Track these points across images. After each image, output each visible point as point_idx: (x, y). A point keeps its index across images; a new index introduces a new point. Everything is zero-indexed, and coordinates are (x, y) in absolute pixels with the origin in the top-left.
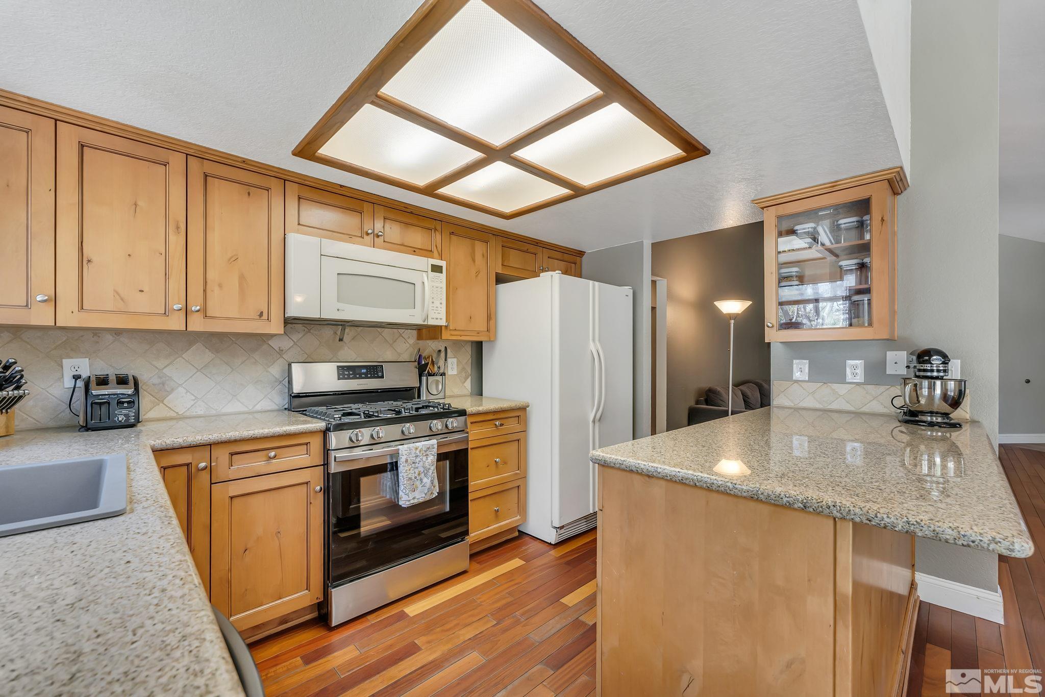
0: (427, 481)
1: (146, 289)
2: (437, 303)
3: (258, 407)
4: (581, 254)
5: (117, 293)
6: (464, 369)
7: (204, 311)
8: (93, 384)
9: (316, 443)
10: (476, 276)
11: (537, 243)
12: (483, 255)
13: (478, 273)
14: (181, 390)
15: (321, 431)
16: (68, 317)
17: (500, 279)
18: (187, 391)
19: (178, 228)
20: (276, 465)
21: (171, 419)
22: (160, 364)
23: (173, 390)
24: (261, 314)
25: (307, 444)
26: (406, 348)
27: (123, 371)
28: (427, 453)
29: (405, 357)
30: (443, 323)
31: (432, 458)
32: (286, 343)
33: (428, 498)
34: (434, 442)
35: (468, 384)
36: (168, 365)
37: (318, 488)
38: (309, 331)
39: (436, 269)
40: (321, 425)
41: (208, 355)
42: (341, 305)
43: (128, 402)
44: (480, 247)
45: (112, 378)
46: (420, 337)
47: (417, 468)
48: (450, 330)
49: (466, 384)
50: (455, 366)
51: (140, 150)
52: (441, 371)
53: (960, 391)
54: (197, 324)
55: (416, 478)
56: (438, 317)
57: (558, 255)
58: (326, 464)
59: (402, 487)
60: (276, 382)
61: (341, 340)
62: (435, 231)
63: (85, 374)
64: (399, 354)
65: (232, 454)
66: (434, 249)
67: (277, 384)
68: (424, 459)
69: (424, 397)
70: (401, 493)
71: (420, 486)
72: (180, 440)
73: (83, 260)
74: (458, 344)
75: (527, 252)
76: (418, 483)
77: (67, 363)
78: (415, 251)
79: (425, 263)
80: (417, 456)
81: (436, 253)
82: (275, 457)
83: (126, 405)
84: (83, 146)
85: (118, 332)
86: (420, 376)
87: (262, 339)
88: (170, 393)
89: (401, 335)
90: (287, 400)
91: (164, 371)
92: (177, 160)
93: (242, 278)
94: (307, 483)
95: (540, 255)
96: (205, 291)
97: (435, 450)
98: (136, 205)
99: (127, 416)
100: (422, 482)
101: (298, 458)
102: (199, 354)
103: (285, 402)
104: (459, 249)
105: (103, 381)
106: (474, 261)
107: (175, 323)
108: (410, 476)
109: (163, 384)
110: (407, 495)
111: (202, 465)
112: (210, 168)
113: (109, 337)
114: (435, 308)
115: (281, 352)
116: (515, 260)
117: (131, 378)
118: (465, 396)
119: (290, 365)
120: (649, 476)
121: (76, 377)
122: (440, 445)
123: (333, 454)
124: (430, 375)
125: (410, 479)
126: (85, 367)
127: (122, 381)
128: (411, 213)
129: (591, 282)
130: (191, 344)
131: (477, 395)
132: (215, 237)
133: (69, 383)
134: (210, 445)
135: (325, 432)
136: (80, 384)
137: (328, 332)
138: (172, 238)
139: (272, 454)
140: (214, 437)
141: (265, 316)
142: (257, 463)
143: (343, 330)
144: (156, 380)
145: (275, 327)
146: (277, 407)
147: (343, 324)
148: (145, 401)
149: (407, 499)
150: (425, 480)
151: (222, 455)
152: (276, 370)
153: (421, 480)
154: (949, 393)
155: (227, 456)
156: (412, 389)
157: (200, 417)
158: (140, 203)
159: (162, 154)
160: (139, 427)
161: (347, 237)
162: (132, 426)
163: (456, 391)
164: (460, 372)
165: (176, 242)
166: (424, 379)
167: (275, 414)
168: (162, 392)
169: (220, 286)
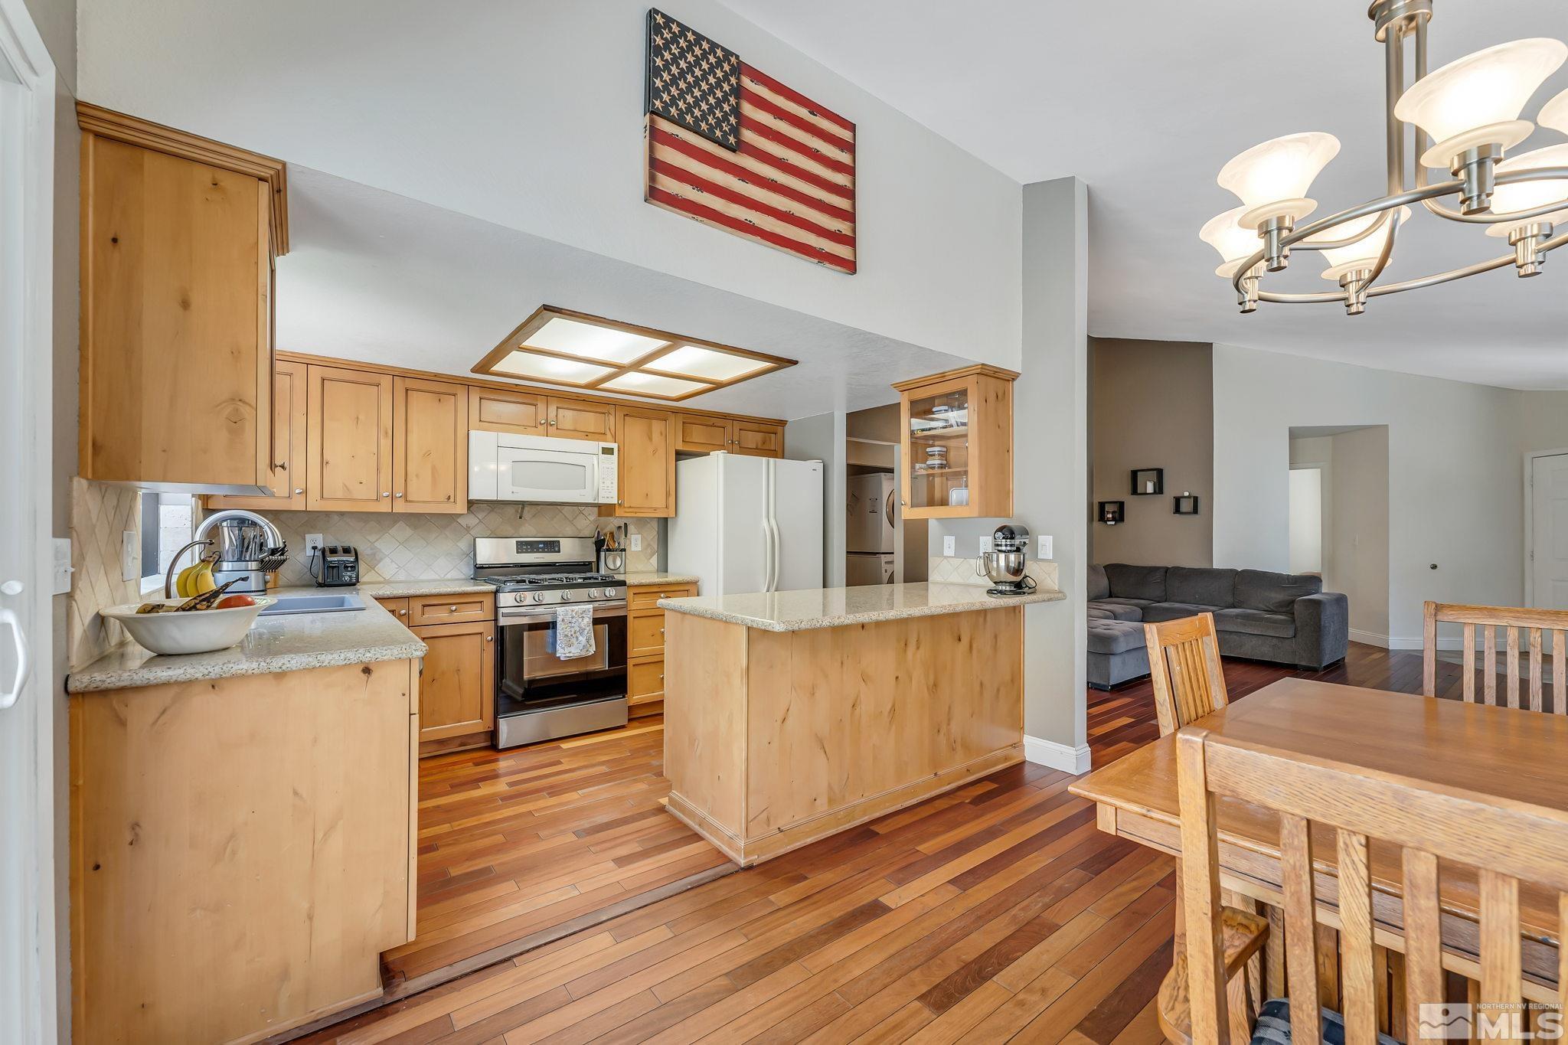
0: (583, 639)
1: (364, 481)
2: (608, 483)
3: (449, 576)
4: (782, 423)
5: (346, 486)
6: (649, 545)
7: (405, 496)
8: (327, 553)
9: (488, 602)
10: (654, 454)
11: (725, 417)
12: (661, 434)
13: (655, 452)
14: (387, 560)
15: (492, 592)
16: (314, 505)
17: (680, 455)
18: (392, 561)
19: (386, 433)
20: (457, 617)
21: (380, 583)
22: (372, 538)
23: (381, 559)
24: (449, 498)
25: (481, 602)
26: (587, 524)
27: (346, 545)
28: (583, 615)
29: (587, 533)
30: (615, 501)
31: (587, 620)
32: (471, 521)
33: (584, 654)
34: (591, 606)
35: (654, 560)
36: (377, 540)
37: (490, 638)
38: (493, 510)
39: (607, 451)
40: (493, 588)
41: (409, 532)
42: (515, 489)
43: (351, 567)
44: (657, 426)
45: (340, 549)
46: (600, 515)
47: (573, 627)
48: (624, 507)
49: (651, 561)
50: (639, 542)
51: (362, 377)
52: (622, 547)
53: (1019, 563)
54: (400, 507)
55: (572, 635)
56: (610, 496)
57: (755, 426)
58: (496, 620)
59: (558, 642)
60: (463, 555)
61: (520, 518)
62: (608, 416)
63: (320, 546)
64: (580, 531)
65: (424, 606)
66: (608, 432)
67: (464, 556)
68: (580, 620)
69: (603, 571)
70: (558, 647)
71: (576, 643)
72: (388, 593)
73: (323, 463)
74: (642, 522)
75: (713, 425)
76: (574, 640)
77: (308, 536)
78: (587, 435)
79: (595, 446)
80: (573, 618)
81: (609, 436)
82: (456, 610)
83: (349, 569)
84: (324, 380)
85: (342, 514)
86: (598, 552)
87: (452, 518)
88: (379, 562)
89: (581, 512)
90: (472, 572)
91: (375, 544)
92: (386, 381)
93: (434, 468)
94: (481, 634)
95: (729, 428)
96: (406, 481)
97: (591, 613)
98: (358, 418)
99: (350, 577)
100: (577, 640)
101: (473, 613)
102: (402, 531)
103: (471, 572)
104: (635, 430)
105: (334, 551)
106: (650, 439)
107: (384, 507)
108: (566, 633)
109: (374, 554)
110: (563, 648)
111: (403, 612)
112: (409, 383)
113: (336, 517)
114: (605, 488)
115: (468, 529)
116: (698, 434)
117: (352, 549)
118: (651, 572)
119: (475, 540)
120: (685, 613)
121: (314, 548)
122: (595, 610)
123: (501, 611)
124: (609, 550)
125: (566, 636)
126: (318, 539)
127: (347, 551)
128: (584, 400)
129: (764, 459)
130: (396, 522)
131: (661, 571)
132: (413, 438)
133: (310, 552)
134: (408, 597)
135: (496, 592)
136: (318, 553)
137: (510, 510)
138: (383, 441)
139: (454, 608)
140: (412, 591)
141: (452, 500)
142: (442, 615)
143: (523, 508)
144: (369, 552)
145: (461, 508)
146: (463, 577)
147: (523, 504)
148: (362, 567)
149: (563, 652)
150: (581, 638)
151: (417, 606)
152: (464, 545)
153: (577, 638)
154: (1010, 565)
155: (420, 607)
156: (590, 563)
157: (401, 582)
158: (360, 417)
159: (375, 378)
160: (358, 586)
161: (522, 428)
162: (354, 585)
163: (640, 567)
164: (645, 549)
165: (385, 443)
166: (602, 554)
167: (463, 582)
168: (374, 562)
169: (417, 476)
